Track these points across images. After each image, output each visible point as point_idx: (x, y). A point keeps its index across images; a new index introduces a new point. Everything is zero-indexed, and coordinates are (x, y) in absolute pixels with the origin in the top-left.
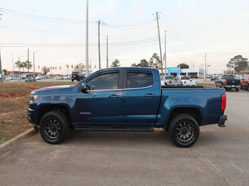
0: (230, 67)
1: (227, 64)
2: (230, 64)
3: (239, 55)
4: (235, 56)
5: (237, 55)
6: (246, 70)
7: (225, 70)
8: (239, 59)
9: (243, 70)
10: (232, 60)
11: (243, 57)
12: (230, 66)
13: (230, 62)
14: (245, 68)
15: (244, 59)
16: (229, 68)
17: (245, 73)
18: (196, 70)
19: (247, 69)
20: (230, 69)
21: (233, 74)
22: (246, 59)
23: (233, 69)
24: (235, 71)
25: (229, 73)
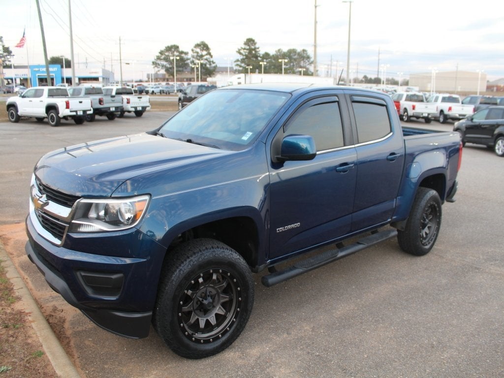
0: (159, 68)
1: (154, 60)
2: (159, 62)
3: (174, 46)
4: (167, 46)
5: (170, 45)
6: (186, 74)
7: (149, 73)
8: (174, 52)
9: (181, 74)
10: (161, 53)
11: (181, 49)
12: (159, 65)
13: (158, 56)
14: (185, 70)
15: (182, 52)
16: (156, 69)
17: (184, 78)
18: (96, 73)
19: (188, 72)
20: (159, 71)
21: (164, 79)
22: (186, 54)
23: (163, 72)
24: (167, 76)
25: (157, 78)
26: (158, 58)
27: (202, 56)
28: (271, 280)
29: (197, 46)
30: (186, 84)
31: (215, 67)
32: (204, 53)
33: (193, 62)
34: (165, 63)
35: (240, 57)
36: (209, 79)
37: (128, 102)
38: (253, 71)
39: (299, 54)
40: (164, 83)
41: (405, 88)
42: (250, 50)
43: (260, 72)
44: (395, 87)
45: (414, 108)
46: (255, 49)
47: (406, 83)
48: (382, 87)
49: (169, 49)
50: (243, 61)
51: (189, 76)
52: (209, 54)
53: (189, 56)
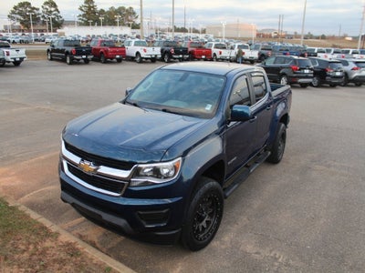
0: (15, 21)
1: (9, 14)
2: (14, 15)
3: (26, 2)
6: (39, 26)
7: (6, 24)
8: (26, 8)
10: (15, 8)
11: (32, 6)
12: (14, 18)
14: (37, 23)
15: (34, 8)
16: (13, 22)
17: (38, 30)
19: (40, 24)
20: (15, 23)
21: (20, 31)
22: (38, 9)
23: (18, 24)
24: (22, 28)
25: (14, 30)
26: (13, 12)
27: (51, 12)
28: (227, 194)
29: (46, 3)
30: (39, 34)
31: (63, 20)
32: (53, 9)
33: (43, 16)
34: (19, 17)
35: (82, 13)
36: (58, 30)
37: (8, 55)
38: (93, 24)
39: (127, 11)
40: (20, 34)
41: (204, 35)
42: (90, 8)
43: (99, 25)
44: (198, 35)
45: (221, 53)
46: (93, 7)
47: (204, 32)
48: (188, 34)
49: (22, 5)
50: (84, 16)
51: (42, 28)
52: (57, 10)
53: (40, 12)
